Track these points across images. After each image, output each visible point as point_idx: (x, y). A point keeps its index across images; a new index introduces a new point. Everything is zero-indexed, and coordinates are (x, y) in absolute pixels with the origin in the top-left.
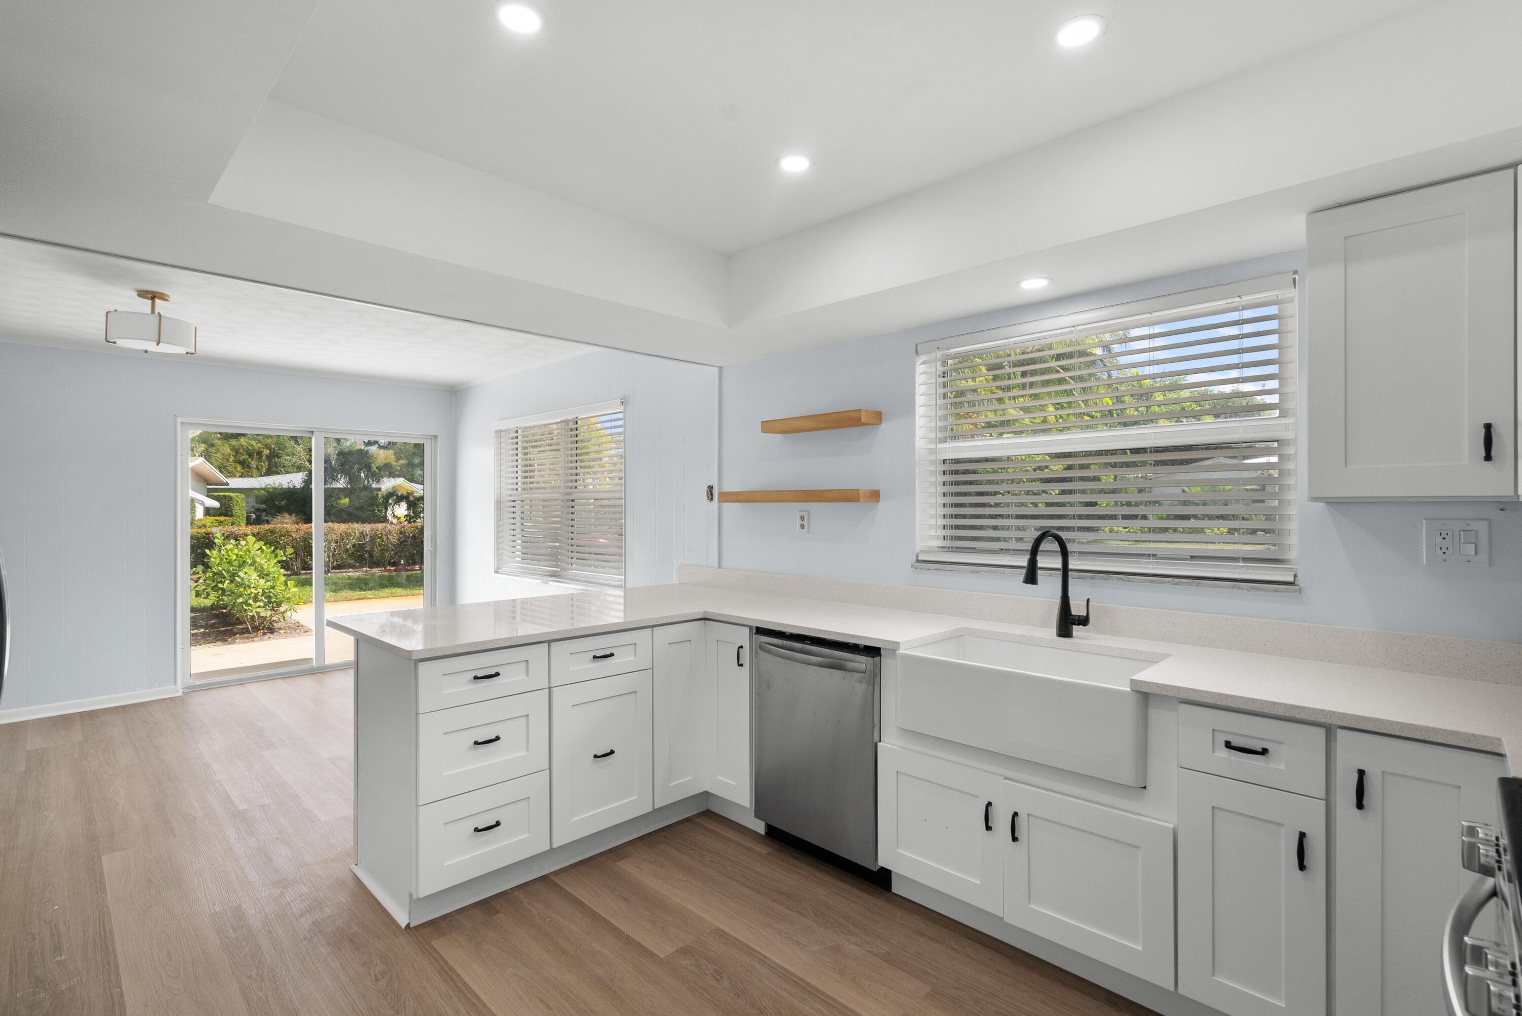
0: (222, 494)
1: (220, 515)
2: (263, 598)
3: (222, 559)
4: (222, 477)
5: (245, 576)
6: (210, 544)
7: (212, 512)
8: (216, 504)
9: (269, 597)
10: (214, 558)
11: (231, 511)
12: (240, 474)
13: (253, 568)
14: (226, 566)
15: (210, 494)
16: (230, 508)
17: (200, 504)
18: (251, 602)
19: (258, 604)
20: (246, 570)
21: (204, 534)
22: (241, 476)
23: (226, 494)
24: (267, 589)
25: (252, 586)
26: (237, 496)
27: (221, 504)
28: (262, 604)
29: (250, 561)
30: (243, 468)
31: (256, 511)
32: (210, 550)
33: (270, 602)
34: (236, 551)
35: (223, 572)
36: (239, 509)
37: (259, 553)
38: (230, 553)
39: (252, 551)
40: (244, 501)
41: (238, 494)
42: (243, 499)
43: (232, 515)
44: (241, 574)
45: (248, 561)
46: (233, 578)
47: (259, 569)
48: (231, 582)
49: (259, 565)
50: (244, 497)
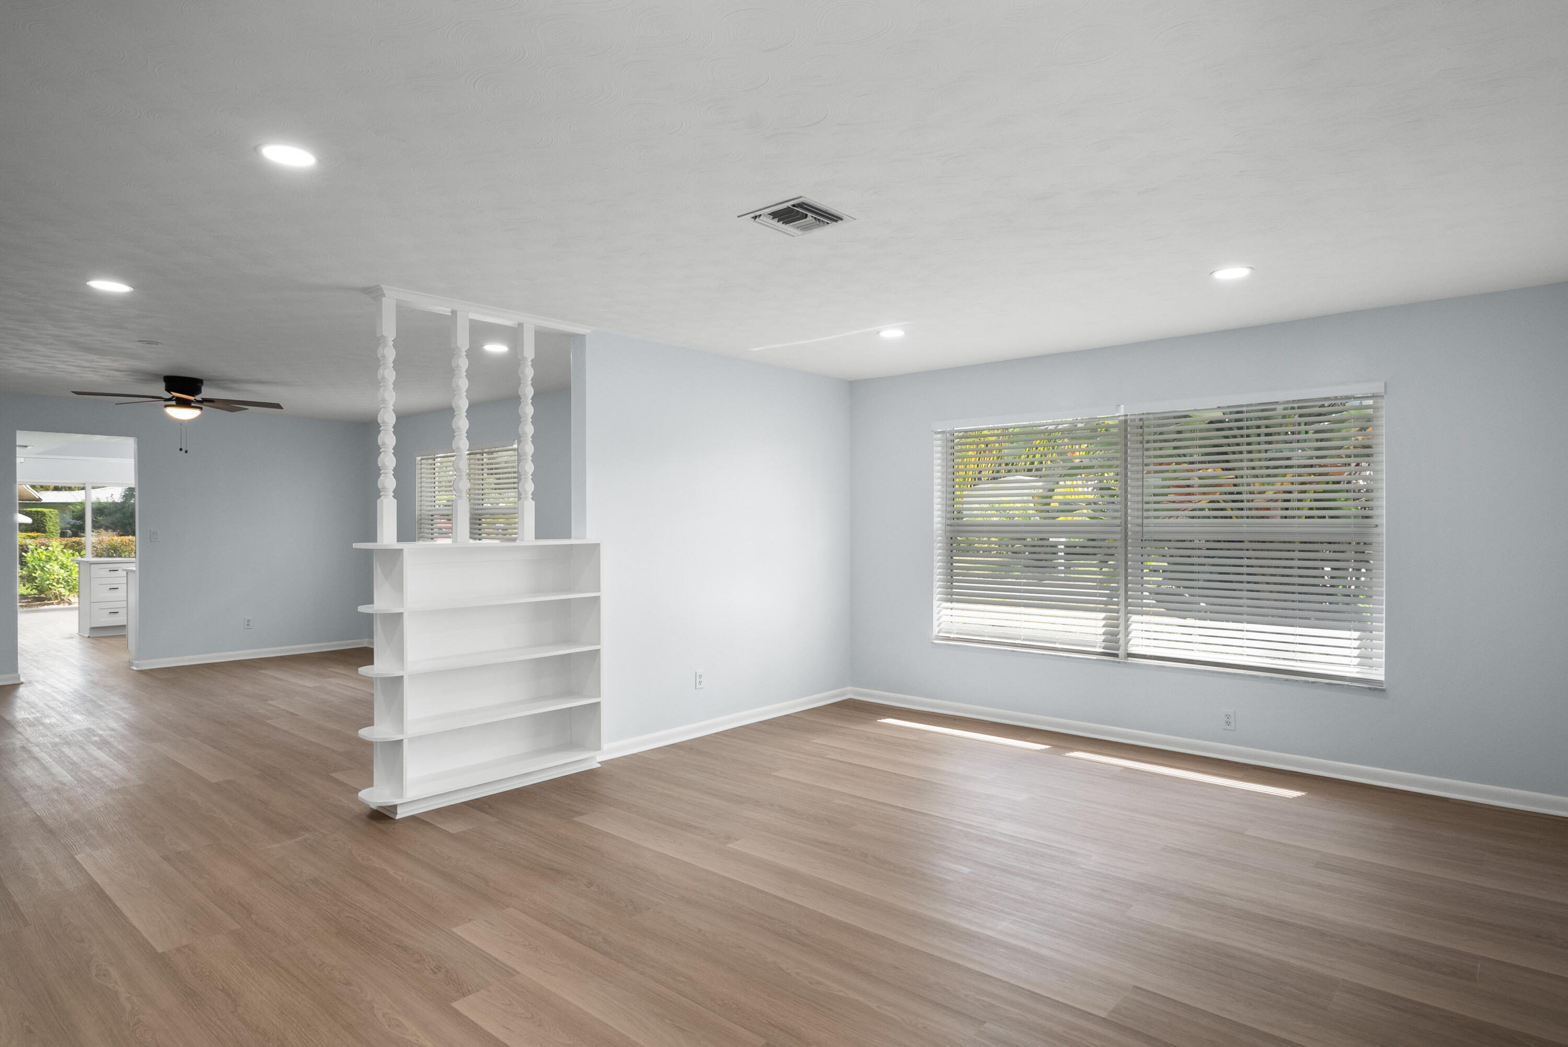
0: (34, 509)
1: (32, 531)
2: (63, 582)
3: (34, 558)
4: (35, 492)
5: (51, 567)
7: (25, 528)
8: (28, 520)
9: (67, 582)
10: (29, 557)
11: (44, 527)
13: (56, 562)
14: (38, 562)
15: (22, 509)
16: (42, 524)
18: (54, 584)
19: (60, 585)
20: (51, 564)
23: (39, 509)
24: (66, 577)
25: (55, 574)
26: (50, 512)
27: (34, 520)
28: (62, 586)
29: (54, 559)
31: (72, 528)
33: (69, 586)
34: (45, 553)
35: (36, 566)
36: (53, 525)
37: (61, 554)
38: (41, 554)
39: (56, 552)
40: (58, 517)
41: (52, 510)
42: (57, 515)
43: (44, 532)
44: (48, 566)
45: (53, 558)
46: (42, 569)
47: (60, 563)
48: (41, 571)
49: (61, 561)
50: (58, 513)
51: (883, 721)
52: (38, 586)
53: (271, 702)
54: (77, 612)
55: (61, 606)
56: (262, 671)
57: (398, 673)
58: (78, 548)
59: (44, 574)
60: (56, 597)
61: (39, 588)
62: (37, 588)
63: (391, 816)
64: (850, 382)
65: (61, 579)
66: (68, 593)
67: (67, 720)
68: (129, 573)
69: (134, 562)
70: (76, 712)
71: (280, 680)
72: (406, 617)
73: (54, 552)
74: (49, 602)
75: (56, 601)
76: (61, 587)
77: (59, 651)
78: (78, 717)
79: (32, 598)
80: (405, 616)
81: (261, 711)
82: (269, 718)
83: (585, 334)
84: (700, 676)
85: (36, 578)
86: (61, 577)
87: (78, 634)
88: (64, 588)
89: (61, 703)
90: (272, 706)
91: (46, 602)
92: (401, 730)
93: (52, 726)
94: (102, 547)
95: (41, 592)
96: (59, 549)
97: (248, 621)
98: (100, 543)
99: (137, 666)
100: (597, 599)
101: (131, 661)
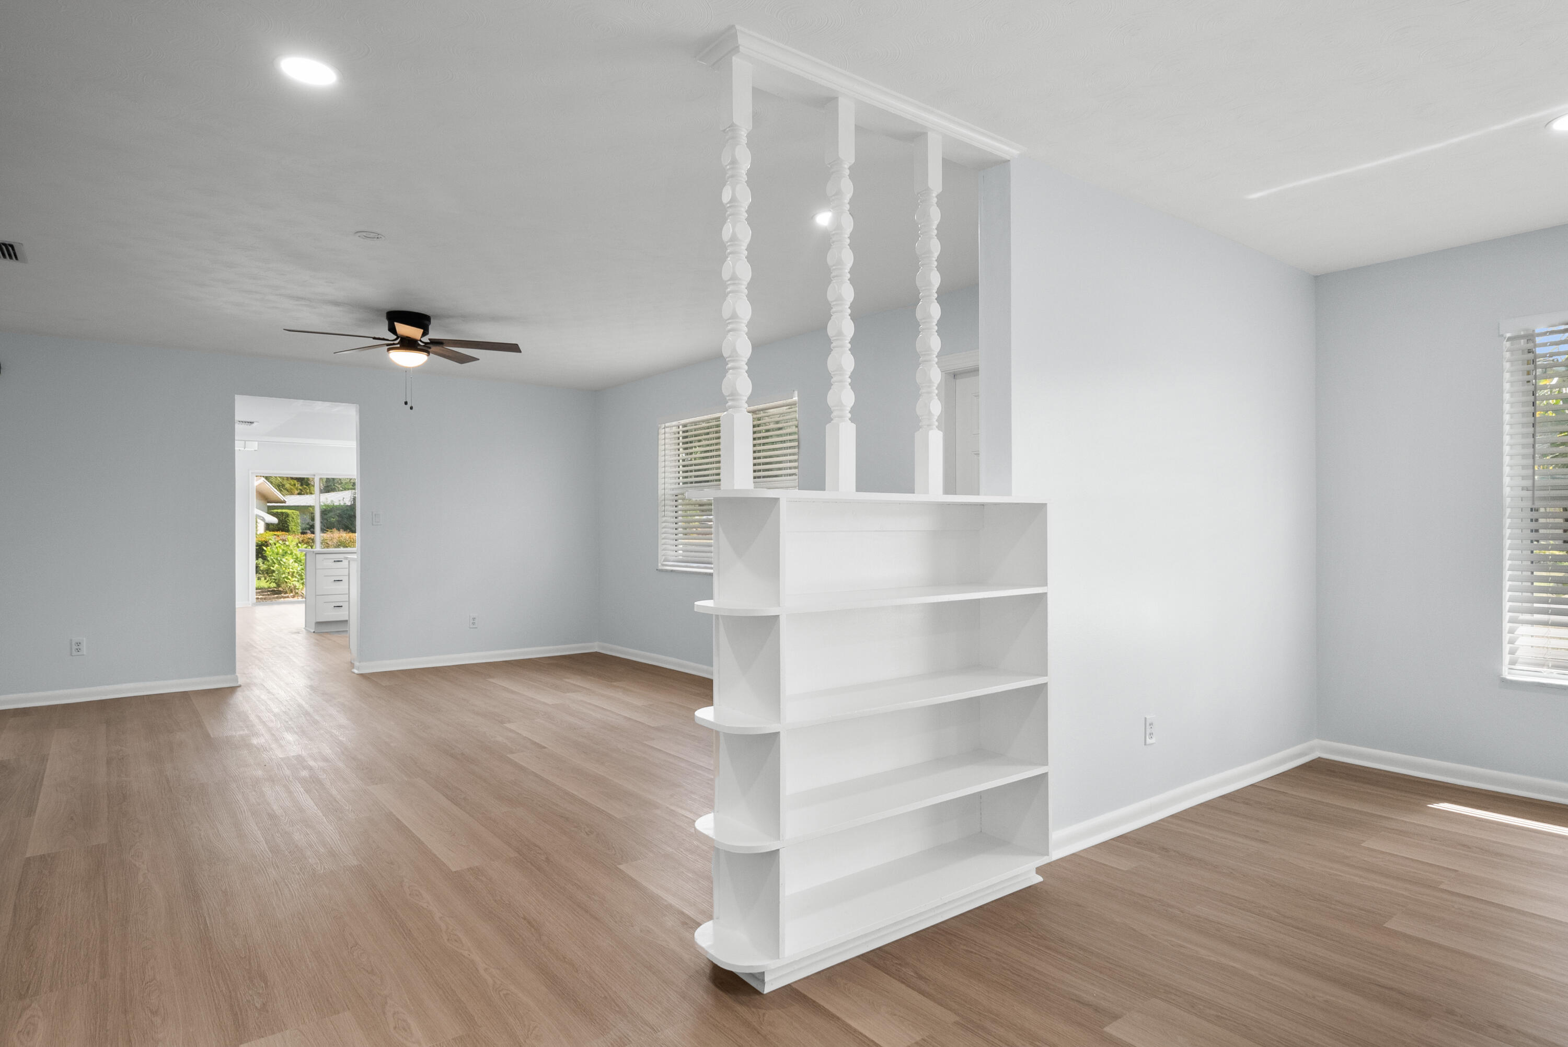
0: (279, 511)
1: (278, 530)
2: (297, 576)
3: (273, 552)
4: (280, 496)
5: (287, 561)
6: (266, 544)
7: (271, 527)
8: (274, 520)
9: (301, 575)
10: (269, 552)
11: (288, 527)
12: (299, 491)
13: (291, 556)
14: (276, 556)
15: (270, 511)
16: (287, 524)
17: (262, 520)
18: (290, 577)
19: (294, 579)
20: (287, 557)
21: (264, 542)
22: (299, 494)
23: (284, 511)
24: (300, 570)
25: (290, 567)
26: (293, 513)
27: (279, 520)
28: (297, 579)
29: (290, 553)
30: (302, 485)
31: (306, 526)
32: (266, 548)
33: (302, 579)
34: (282, 547)
35: (274, 560)
36: (295, 526)
37: (296, 548)
38: (279, 548)
39: (291, 546)
40: (299, 517)
41: (294, 511)
42: (298, 516)
43: (288, 531)
44: (284, 560)
45: (288, 552)
46: (280, 564)
47: (294, 557)
48: (278, 565)
49: (296, 555)
50: (299, 514)
51: (1436, 806)
52: (275, 580)
53: (508, 725)
54: (304, 605)
55: (296, 599)
56: (491, 680)
57: (771, 728)
58: (310, 543)
59: (281, 567)
60: (291, 591)
61: (277, 581)
62: (275, 581)
63: (758, 988)
64: (1316, 278)
65: (295, 573)
66: (301, 586)
67: (276, 740)
68: (351, 562)
69: (355, 553)
70: (289, 729)
71: (513, 692)
72: (784, 625)
73: (289, 546)
74: (285, 595)
75: (291, 594)
76: (295, 581)
77: (284, 647)
78: (289, 737)
79: (272, 591)
80: (783, 620)
81: (500, 739)
82: (512, 752)
83: (1008, 158)
84: (1151, 724)
85: (273, 571)
86: (296, 571)
87: (304, 628)
88: (298, 581)
89: (275, 715)
90: (511, 731)
91: (282, 595)
92: (777, 835)
93: (258, 749)
94: (333, 544)
95: (279, 586)
96: (294, 543)
97: (474, 619)
98: (332, 540)
99: (358, 669)
100: (1041, 599)
101: (352, 662)
